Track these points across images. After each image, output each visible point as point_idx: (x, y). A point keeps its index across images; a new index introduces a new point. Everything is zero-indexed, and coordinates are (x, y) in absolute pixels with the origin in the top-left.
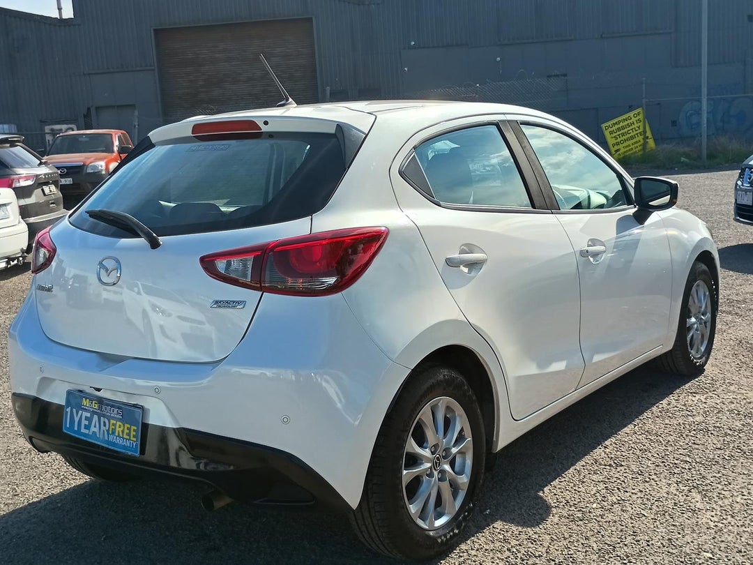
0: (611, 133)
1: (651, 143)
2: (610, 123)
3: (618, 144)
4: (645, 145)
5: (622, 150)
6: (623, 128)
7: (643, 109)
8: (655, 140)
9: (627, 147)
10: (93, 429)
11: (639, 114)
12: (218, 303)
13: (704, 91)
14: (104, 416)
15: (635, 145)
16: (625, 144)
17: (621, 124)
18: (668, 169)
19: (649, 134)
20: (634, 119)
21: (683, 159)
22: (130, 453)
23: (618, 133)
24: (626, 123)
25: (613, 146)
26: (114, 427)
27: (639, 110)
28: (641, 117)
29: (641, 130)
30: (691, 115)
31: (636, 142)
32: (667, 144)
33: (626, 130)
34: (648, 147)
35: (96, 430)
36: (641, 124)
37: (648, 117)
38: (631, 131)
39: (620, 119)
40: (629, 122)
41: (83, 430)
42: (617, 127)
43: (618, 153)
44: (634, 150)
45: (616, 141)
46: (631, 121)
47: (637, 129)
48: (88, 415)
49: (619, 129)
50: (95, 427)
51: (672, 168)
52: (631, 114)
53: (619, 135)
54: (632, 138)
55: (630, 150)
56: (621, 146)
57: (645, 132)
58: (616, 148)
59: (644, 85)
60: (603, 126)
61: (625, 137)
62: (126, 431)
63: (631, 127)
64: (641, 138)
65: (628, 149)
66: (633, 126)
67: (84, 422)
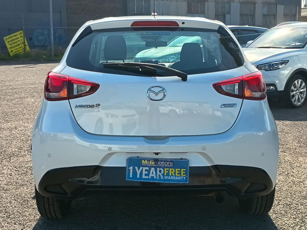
0: (8, 42)
1: (28, 48)
2: (7, 37)
3: (12, 48)
4: (25, 49)
5: (14, 51)
6: (14, 40)
7: (23, 31)
8: (30, 47)
9: (16, 49)
10: (151, 175)
11: (21, 33)
12: (225, 105)
13: (52, 24)
14: (160, 167)
15: (20, 49)
16: (16, 48)
17: (13, 38)
18: (38, 61)
19: (26, 43)
20: (19, 36)
21: (44, 57)
22: (181, 183)
23: (12, 42)
24: (15, 37)
25: (10, 48)
26: (168, 172)
27: (21, 31)
28: (22, 35)
29: (23, 41)
30: (39, 35)
31: (20, 47)
32: (35, 49)
33: (15, 41)
34: (26, 50)
35: (154, 175)
36: (22, 38)
37: (26, 35)
38: (18, 42)
39: (12, 35)
40: (17, 37)
41: (144, 177)
42: (11, 39)
43: (12, 52)
44: (20, 51)
45: (11, 46)
46: (18, 37)
47: (21, 41)
48: (148, 168)
49: (12, 40)
50: (153, 173)
51: (40, 61)
52: (17, 33)
53: (12, 43)
54: (19, 45)
55: (18, 51)
56: (13, 49)
57: (24, 42)
58: (11, 50)
59: (23, 19)
60: (4, 38)
61: (15, 44)
62: (177, 172)
63: (18, 40)
64: (23, 45)
65: (17, 50)
66: (19, 39)
67: (144, 172)
